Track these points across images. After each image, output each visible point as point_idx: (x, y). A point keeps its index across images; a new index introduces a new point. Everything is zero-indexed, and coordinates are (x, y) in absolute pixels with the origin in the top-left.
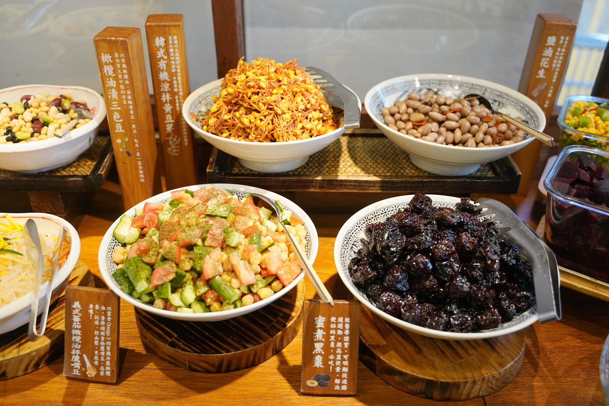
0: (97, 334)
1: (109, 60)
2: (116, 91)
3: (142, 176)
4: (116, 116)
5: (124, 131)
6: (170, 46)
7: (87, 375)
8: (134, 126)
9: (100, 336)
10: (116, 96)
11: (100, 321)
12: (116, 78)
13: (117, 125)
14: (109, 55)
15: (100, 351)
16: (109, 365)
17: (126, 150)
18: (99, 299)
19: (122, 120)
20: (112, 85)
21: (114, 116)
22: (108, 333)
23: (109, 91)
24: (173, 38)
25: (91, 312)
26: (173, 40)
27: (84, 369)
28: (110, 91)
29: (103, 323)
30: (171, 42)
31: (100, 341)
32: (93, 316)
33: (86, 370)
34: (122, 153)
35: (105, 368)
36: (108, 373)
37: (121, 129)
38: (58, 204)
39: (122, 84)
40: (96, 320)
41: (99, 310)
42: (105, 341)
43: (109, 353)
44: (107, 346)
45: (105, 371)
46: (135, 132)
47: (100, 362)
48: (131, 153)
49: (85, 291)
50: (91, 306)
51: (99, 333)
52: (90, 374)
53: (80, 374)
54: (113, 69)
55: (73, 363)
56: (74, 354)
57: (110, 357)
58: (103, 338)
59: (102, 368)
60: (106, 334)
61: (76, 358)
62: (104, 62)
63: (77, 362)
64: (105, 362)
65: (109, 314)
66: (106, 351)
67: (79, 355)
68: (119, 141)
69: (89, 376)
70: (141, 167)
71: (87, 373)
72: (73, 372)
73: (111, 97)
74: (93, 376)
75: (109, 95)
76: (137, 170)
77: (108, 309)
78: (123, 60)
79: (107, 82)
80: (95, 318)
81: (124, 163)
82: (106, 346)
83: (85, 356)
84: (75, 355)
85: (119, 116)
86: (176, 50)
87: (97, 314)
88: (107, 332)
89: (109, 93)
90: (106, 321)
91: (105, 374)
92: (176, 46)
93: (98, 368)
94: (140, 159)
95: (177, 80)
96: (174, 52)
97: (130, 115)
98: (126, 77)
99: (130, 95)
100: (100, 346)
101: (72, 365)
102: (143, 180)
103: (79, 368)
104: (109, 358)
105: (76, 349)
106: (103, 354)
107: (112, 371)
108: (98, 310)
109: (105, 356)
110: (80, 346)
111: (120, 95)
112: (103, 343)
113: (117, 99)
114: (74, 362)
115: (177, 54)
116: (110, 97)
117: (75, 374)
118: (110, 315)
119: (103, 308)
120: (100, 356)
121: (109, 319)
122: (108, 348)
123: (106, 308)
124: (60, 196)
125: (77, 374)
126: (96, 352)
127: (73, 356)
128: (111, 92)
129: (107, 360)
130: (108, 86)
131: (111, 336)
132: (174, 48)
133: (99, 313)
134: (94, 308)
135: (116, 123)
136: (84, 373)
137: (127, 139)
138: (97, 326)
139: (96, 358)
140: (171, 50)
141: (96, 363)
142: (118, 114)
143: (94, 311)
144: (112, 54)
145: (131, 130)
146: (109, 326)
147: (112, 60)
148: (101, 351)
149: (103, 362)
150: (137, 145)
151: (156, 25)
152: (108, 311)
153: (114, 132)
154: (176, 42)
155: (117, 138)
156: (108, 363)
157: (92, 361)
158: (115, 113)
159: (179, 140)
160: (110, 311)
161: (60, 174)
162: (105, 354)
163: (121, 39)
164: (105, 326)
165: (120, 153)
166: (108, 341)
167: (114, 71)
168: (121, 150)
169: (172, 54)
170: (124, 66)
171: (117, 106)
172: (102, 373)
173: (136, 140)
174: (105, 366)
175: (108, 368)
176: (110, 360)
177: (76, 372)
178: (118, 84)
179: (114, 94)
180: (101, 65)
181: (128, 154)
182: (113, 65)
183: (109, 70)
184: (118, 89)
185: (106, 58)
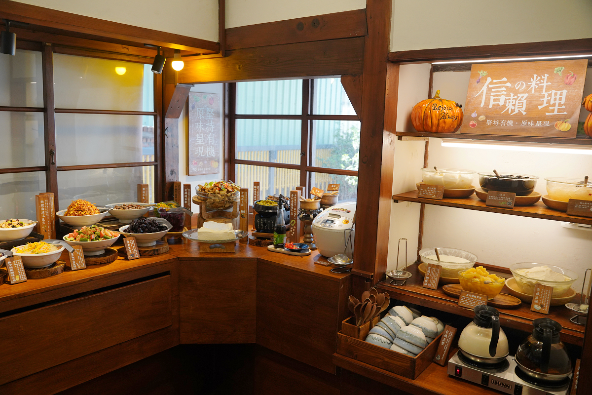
12: (44, 207)
19: (45, 221)
37: (44, 223)
55: (73, 266)
61: (75, 264)
64: (82, 263)
71: (78, 268)
77: (80, 248)
78: (47, 203)
93: (81, 265)
95: (52, 210)
97: (47, 218)
98: (47, 208)
110: (75, 261)
111: (45, 212)
118: (81, 250)
130: (41, 210)
139: (80, 263)
142: (44, 218)
144: (44, 200)
145: (47, 222)
155: (42, 226)
165: (43, 231)
167: (44, 205)
170: (47, 205)
171: (44, 215)
177: (75, 268)
178: (45, 209)
179: (43, 212)
180: (40, 204)
181: (46, 231)
182: (44, 203)
183: (42, 205)
184: (44, 210)
185: (42, 202)
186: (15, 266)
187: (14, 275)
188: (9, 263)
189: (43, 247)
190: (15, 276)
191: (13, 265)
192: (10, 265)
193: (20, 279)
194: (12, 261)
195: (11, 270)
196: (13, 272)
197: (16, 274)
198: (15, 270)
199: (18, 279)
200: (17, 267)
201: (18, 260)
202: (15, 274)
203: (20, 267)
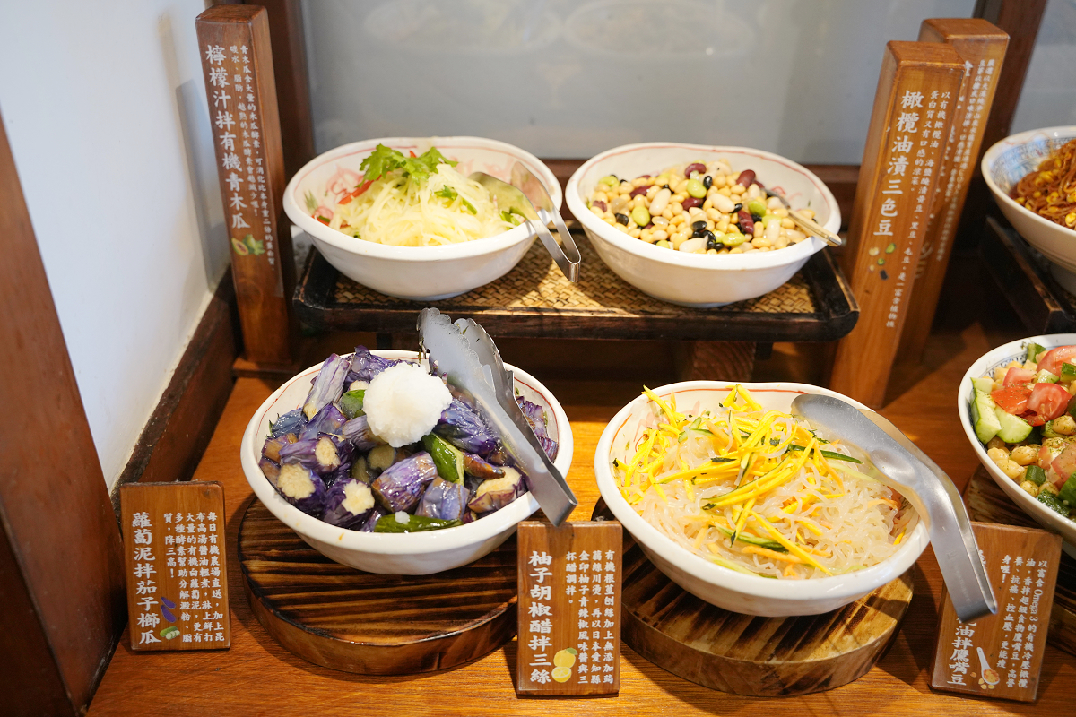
0: (1012, 611)
1: (915, 102)
2: (906, 161)
3: (893, 316)
4: (888, 206)
5: (891, 234)
6: (976, 79)
7: (979, 686)
8: (915, 225)
9: (1016, 614)
10: (903, 170)
11: (1020, 587)
12: (916, 138)
13: (882, 221)
14: (919, 93)
15: (1012, 642)
16: (1026, 668)
17: (881, 268)
18: (1024, 545)
19: (895, 214)
20: (903, 150)
21: (884, 206)
22: (1034, 609)
23: (892, 161)
24: (986, 63)
25: (1005, 569)
26: (986, 68)
27: (974, 675)
28: (894, 159)
29: (1026, 590)
30: (980, 71)
31: (1015, 623)
32: (1009, 576)
33: (979, 676)
34: (871, 272)
35: (1018, 673)
36: (1023, 683)
37: (887, 230)
38: (744, 364)
39: (923, 147)
40: (1013, 585)
41: (1023, 567)
42: (1026, 624)
43: (1029, 646)
44: (1029, 632)
45: (1017, 680)
46: (913, 235)
47: (1009, 662)
48: (888, 274)
49: (999, 530)
50: (1007, 559)
51: (1017, 609)
52: (985, 683)
53: (964, 684)
54: (917, 119)
55: (953, 662)
56: (957, 646)
57: (1031, 653)
58: (1021, 619)
59: (1012, 673)
60: (1029, 610)
61: (962, 655)
62: (904, 107)
63: (961, 662)
64: (1019, 663)
65: (1041, 574)
66: (1024, 641)
67: (968, 648)
68: (874, 252)
69: (984, 687)
70: (897, 301)
71: (981, 682)
72: (951, 680)
73: (893, 171)
74: (991, 687)
75: (890, 166)
76: (889, 303)
77: (1040, 564)
78: (944, 105)
79: (895, 143)
80: (1012, 582)
81: (867, 292)
82: (1025, 633)
83: (980, 651)
84: (961, 647)
85: (893, 206)
86: (985, 86)
87: (1017, 574)
88: (1032, 607)
89: (891, 164)
90: (1033, 586)
91: (1016, 686)
92: (987, 79)
93: (1003, 674)
94: (902, 284)
95: (966, 141)
96: (979, 90)
97: (916, 203)
98: (937, 134)
99: (932, 168)
100: (1014, 632)
101: (951, 666)
102: (891, 324)
103: (965, 672)
104: (1028, 656)
105: (963, 638)
106: (1017, 647)
107: (1031, 679)
108: (1019, 567)
109: (1023, 650)
110: (972, 631)
111: (910, 168)
112: (1020, 628)
113: (903, 174)
114: (957, 661)
115: (983, 94)
116: (889, 171)
117: (954, 682)
118: (1043, 576)
119: (1032, 563)
120: (1010, 651)
121: (1040, 583)
122: (1030, 637)
123: (1037, 564)
124: (754, 351)
125: (960, 682)
126: (1005, 644)
127: (956, 650)
128: (897, 161)
129: (1025, 659)
130: (894, 150)
131: (1039, 614)
132: (982, 82)
133: (1021, 572)
134: (1012, 564)
135: (883, 217)
136: (974, 683)
137: (891, 249)
138: (1014, 595)
139: (1003, 654)
140: (976, 86)
141: (1002, 663)
142: (893, 202)
143: (1011, 569)
144: (926, 92)
145: (907, 230)
146: (1038, 595)
147: (921, 103)
148: (1014, 643)
149: (1015, 661)
150: (906, 260)
151: (966, 40)
152: (1040, 568)
153: (872, 235)
154: (989, 71)
155: (873, 246)
156: (1025, 664)
157: (993, 661)
158: (889, 200)
159: (930, 250)
160: (1044, 568)
161: (758, 310)
162: (1022, 648)
163: (954, 65)
164: (1031, 596)
165: (867, 274)
166: (1032, 623)
167: (917, 124)
168: (872, 268)
169: (974, 94)
170: (942, 115)
171: (897, 187)
172: (1010, 683)
173: (908, 251)
174: (1018, 669)
175: (1024, 674)
176: (1030, 660)
177: (958, 681)
178: (915, 148)
179: (900, 166)
180: (895, 113)
181: (884, 275)
182: (921, 112)
183: (907, 121)
184: (911, 156)
185: (911, 99)
186: (571, 590)
187: (544, 642)
188: (535, 559)
189: (786, 492)
190: (551, 652)
191: (556, 581)
192: (542, 574)
193: (576, 674)
194: (557, 553)
195: (535, 610)
196: (546, 626)
197: (564, 637)
198: (561, 611)
199: (562, 673)
200: (578, 595)
201: (597, 555)
202: (553, 635)
203: (596, 601)
